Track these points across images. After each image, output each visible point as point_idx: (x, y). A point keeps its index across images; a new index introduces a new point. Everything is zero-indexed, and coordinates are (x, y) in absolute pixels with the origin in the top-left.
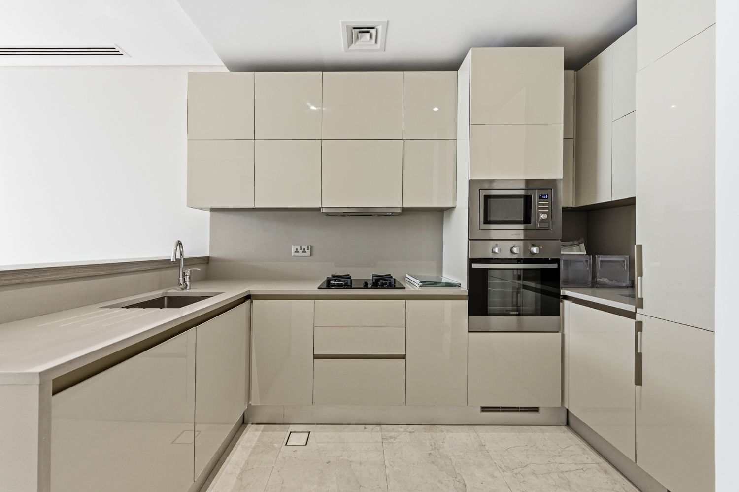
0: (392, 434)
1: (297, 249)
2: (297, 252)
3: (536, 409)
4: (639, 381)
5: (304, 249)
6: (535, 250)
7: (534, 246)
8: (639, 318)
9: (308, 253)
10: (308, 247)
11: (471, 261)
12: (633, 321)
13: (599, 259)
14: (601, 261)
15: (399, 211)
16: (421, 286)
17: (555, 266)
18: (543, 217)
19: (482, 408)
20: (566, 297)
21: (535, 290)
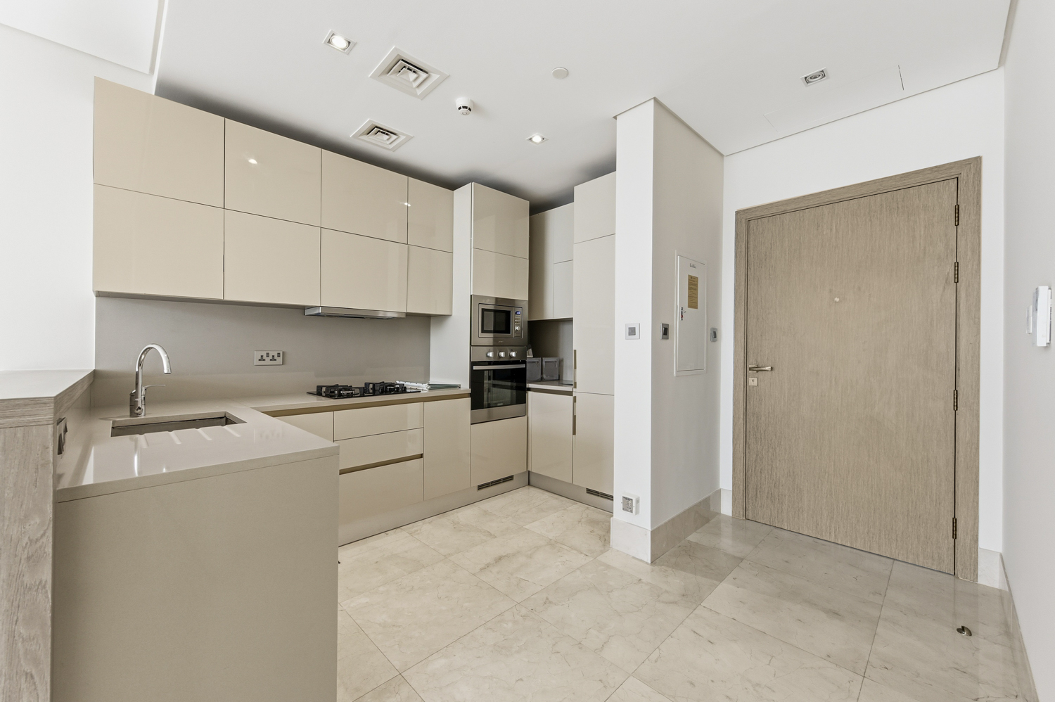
0: (416, 528)
1: (262, 356)
2: (262, 359)
3: (511, 478)
4: (574, 433)
5: (273, 356)
6: (513, 354)
7: (512, 351)
8: (574, 395)
9: (279, 360)
10: (279, 354)
11: (473, 364)
12: (572, 397)
13: (545, 359)
14: (546, 362)
15: (404, 316)
16: (430, 389)
17: (523, 366)
18: (517, 328)
19: (479, 486)
20: (529, 389)
21: (511, 388)
